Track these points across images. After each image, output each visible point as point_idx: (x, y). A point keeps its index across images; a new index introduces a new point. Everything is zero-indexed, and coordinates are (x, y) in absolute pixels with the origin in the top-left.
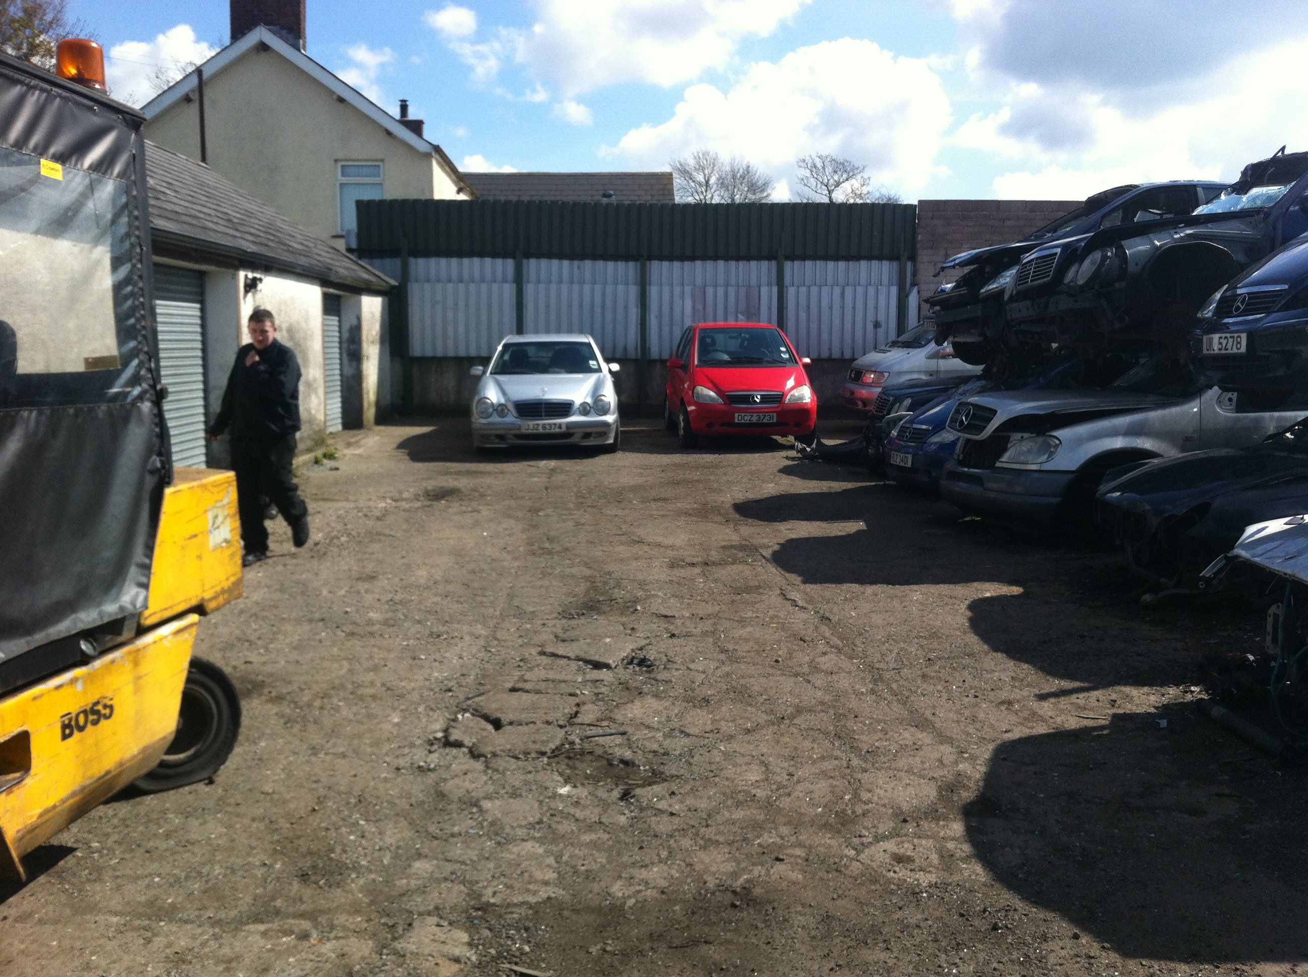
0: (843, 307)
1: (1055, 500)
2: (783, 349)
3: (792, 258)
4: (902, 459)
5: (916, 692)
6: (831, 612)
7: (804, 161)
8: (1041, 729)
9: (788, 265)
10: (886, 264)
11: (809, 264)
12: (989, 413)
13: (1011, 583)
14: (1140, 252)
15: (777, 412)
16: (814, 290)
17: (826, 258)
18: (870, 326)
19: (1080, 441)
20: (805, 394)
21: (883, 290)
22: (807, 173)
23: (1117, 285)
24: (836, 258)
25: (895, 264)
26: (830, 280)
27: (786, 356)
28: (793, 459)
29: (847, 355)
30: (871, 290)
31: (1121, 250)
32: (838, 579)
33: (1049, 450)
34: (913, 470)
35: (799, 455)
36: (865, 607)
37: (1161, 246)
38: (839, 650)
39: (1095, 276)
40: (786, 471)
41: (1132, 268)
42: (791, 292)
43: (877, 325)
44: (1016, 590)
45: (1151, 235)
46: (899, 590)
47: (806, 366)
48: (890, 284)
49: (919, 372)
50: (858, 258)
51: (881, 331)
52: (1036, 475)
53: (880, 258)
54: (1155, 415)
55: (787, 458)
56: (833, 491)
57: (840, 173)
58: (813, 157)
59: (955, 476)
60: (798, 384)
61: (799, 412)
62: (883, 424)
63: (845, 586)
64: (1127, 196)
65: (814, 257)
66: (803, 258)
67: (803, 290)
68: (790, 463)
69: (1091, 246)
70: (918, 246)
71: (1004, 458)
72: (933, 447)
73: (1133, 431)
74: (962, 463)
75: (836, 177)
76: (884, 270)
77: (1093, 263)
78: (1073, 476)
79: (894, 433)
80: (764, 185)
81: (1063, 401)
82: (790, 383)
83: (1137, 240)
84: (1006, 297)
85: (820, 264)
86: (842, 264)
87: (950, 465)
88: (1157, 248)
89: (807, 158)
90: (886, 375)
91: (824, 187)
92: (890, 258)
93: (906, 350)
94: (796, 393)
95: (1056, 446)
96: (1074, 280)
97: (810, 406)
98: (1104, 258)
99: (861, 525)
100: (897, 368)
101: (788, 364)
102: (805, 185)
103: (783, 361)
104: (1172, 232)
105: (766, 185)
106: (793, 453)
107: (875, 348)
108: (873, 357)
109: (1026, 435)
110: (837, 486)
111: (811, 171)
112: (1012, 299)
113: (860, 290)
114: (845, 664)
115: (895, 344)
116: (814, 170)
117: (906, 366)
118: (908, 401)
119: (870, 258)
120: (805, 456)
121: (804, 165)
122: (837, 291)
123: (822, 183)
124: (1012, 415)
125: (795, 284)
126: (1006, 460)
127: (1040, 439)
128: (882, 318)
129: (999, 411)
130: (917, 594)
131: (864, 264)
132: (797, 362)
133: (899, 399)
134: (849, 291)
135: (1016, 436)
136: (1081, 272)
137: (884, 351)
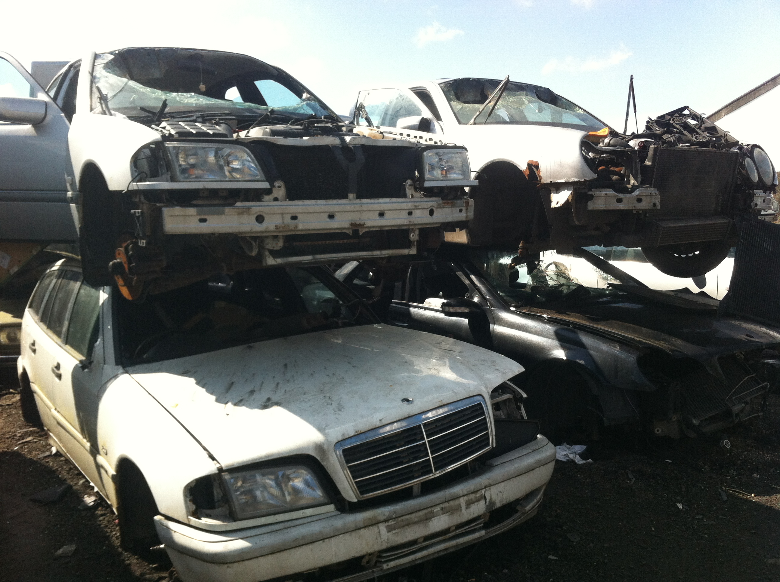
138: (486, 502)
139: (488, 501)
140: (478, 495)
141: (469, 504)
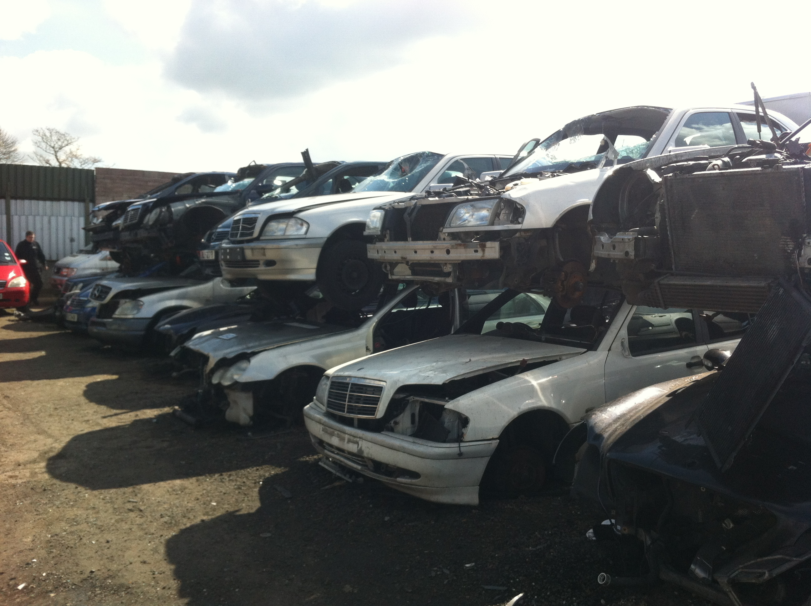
0: (50, 229)
1: (143, 333)
2: (7, 254)
3: (16, 198)
4: (72, 317)
5: (43, 421)
6: (11, 393)
7: (37, 131)
8: (98, 428)
9: (13, 202)
10: (76, 204)
11: (27, 202)
12: (107, 290)
13: (113, 374)
14: (179, 210)
15: (3, 293)
16: (31, 218)
17: (38, 198)
18: (68, 241)
19: (153, 303)
20: (22, 282)
21: (75, 219)
22: (40, 139)
23: (168, 225)
24: (44, 199)
25: (82, 204)
26: (41, 212)
27: (9, 259)
28: (13, 321)
29: (54, 258)
30: (68, 220)
31: (169, 208)
32: (19, 379)
33: (138, 307)
34: (78, 323)
35: (17, 319)
36: (30, 390)
37: (190, 207)
38: (9, 409)
39: (157, 221)
40: (6, 327)
41: (175, 217)
42: (15, 219)
43: (72, 240)
44: (115, 377)
45: (185, 202)
46: (52, 381)
47: (22, 265)
48: (80, 216)
49: (96, 268)
50: (59, 199)
51: (75, 244)
52: (132, 320)
53: (73, 200)
54: (191, 289)
55: (9, 320)
56: (32, 337)
57: (62, 140)
58: (44, 129)
59: (95, 324)
60: (18, 275)
61: (18, 292)
62: (64, 298)
63: (23, 382)
64: (190, 178)
65: (31, 198)
66: (23, 198)
67: (23, 218)
68: (11, 323)
69: (156, 205)
70: (96, 194)
71: (117, 312)
72: (89, 309)
73: (179, 297)
74: (98, 317)
75: (60, 143)
76: (76, 207)
77: (156, 214)
78: (150, 320)
79: (69, 302)
80: (12, 143)
81: (146, 283)
82: (12, 274)
83: (177, 203)
84: (120, 229)
85: (34, 202)
86: (48, 203)
87: (94, 319)
88: (187, 208)
89: (39, 129)
90: (75, 270)
91: (51, 149)
92: (79, 200)
93: (87, 256)
94: (15, 281)
95: (142, 305)
96: (148, 221)
97: (24, 289)
98: (161, 212)
99: (43, 353)
100: (82, 266)
101: (10, 264)
102: (38, 147)
103: (7, 262)
104: (195, 200)
105: (13, 143)
106: (13, 318)
107: (72, 254)
108: (68, 259)
109: (127, 300)
110: (35, 334)
111: (43, 138)
112: (123, 229)
113: (60, 219)
114: (11, 414)
115: (81, 252)
116: (44, 137)
117: (87, 265)
118: (81, 285)
119: (66, 199)
120: (21, 319)
121: (37, 134)
122: (46, 219)
123: (50, 146)
124: (119, 290)
125: (18, 213)
126: (118, 314)
127: (134, 302)
128: (75, 236)
129: (113, 289)
130: (61, 382)
131: (62, 203)
132: (16, 262)
133: (76, 284)
134: (53, 219)
135: (122, 301)
136: (151, 218)
137: (74, 256)
138: (358, 447)
139: (359, 447)
140: (355, 439)
141: (349, 441)
